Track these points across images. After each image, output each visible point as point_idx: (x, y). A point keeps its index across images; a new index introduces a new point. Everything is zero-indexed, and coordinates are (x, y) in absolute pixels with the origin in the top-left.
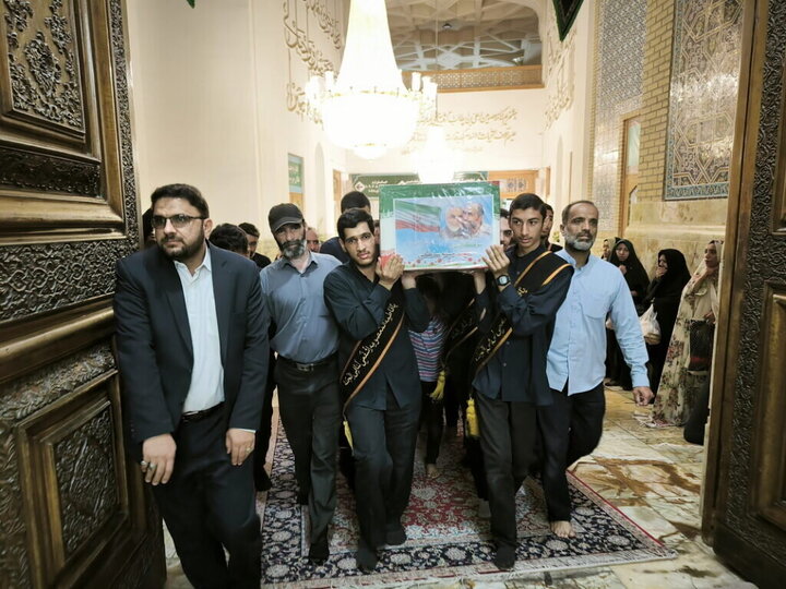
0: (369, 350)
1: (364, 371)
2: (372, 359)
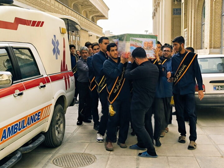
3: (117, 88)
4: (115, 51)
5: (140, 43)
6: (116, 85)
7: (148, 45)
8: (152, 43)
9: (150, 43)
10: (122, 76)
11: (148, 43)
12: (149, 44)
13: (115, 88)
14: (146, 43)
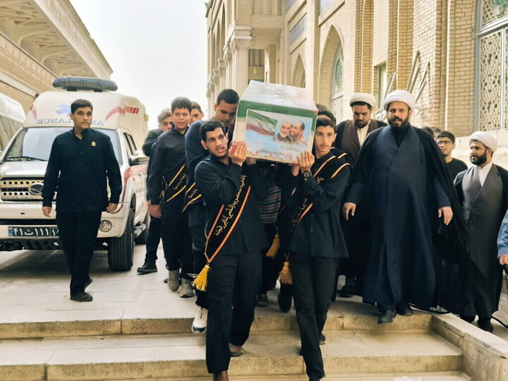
0: (232, 207)
1: (231, 222)
2: (235, 212)
3: (223, 225)
4: (217, 139)
5: (271, 125)
6: (221, 217)
7: (290, 132)
8: (303, 127)
9: (296, 128)
10: (238, 196)
11: (292, 126)
12: (292, 129)
13: (220, 223)
14: (286, 127)
